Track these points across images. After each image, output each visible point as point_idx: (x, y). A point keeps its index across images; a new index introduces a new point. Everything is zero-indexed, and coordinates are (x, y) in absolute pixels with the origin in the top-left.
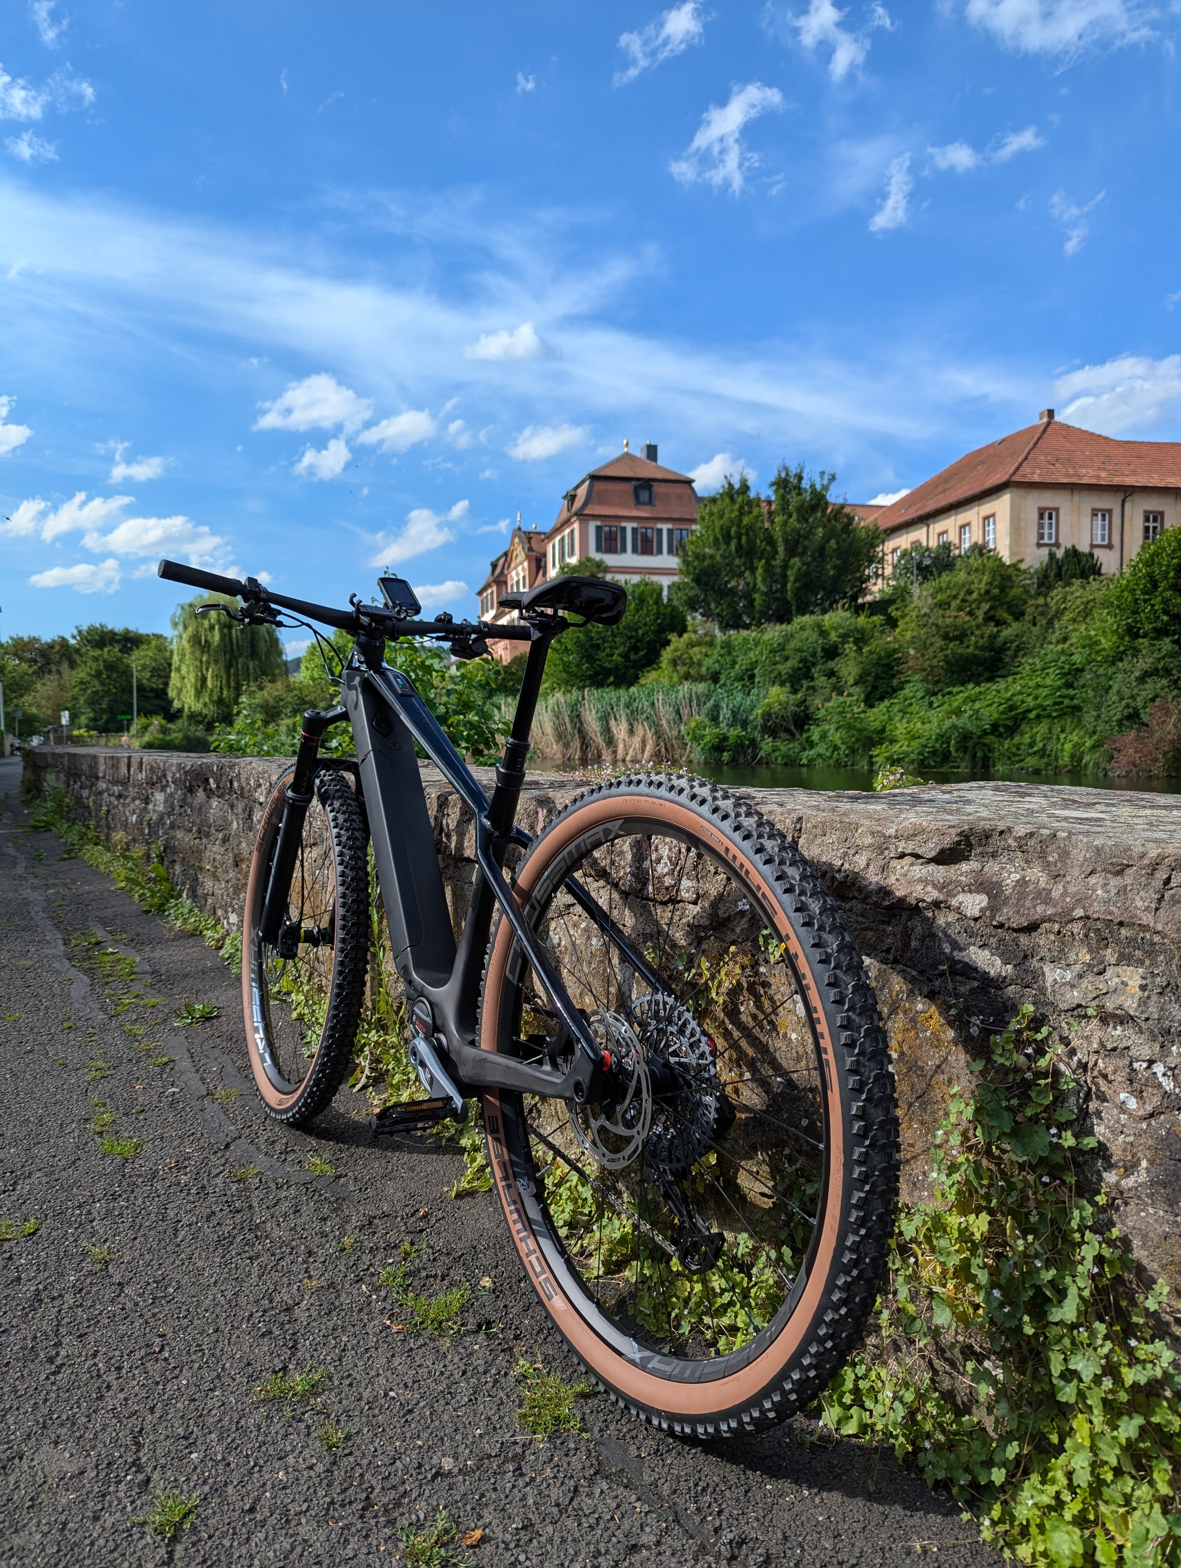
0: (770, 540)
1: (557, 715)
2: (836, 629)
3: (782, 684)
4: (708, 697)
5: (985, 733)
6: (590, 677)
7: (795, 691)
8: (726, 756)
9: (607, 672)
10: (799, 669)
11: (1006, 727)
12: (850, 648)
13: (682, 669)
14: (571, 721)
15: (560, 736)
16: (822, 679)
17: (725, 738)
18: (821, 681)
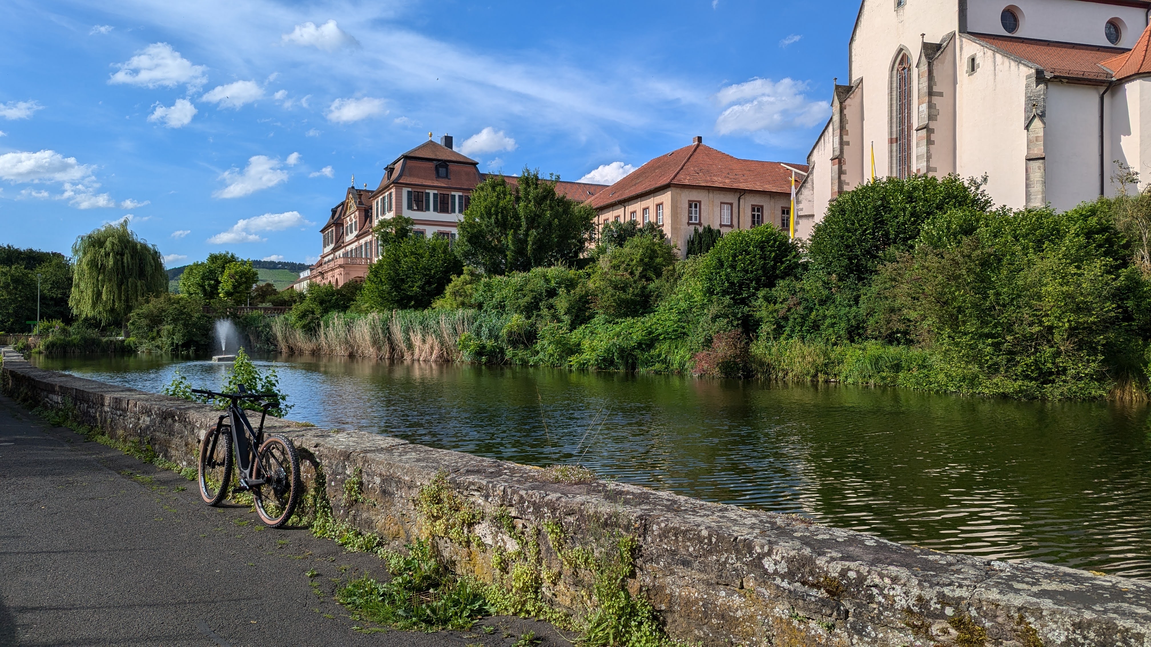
0: (517, 217)
1: (373, 328)
2: (555, 278)
3: (521, 312)
4: (475, 319)
5: (634, 348)
6: (397, 301)
7: (528, 318)
8: (484, 359)
9: (410, 298)
10: (532, 303)
11: (647, 345)
12: (562, 291)
13: (460, 299)
14: (383, 332)
15: (375, 342)
16: (545, 310)
17: (484, 347)
18: (545, 312)
